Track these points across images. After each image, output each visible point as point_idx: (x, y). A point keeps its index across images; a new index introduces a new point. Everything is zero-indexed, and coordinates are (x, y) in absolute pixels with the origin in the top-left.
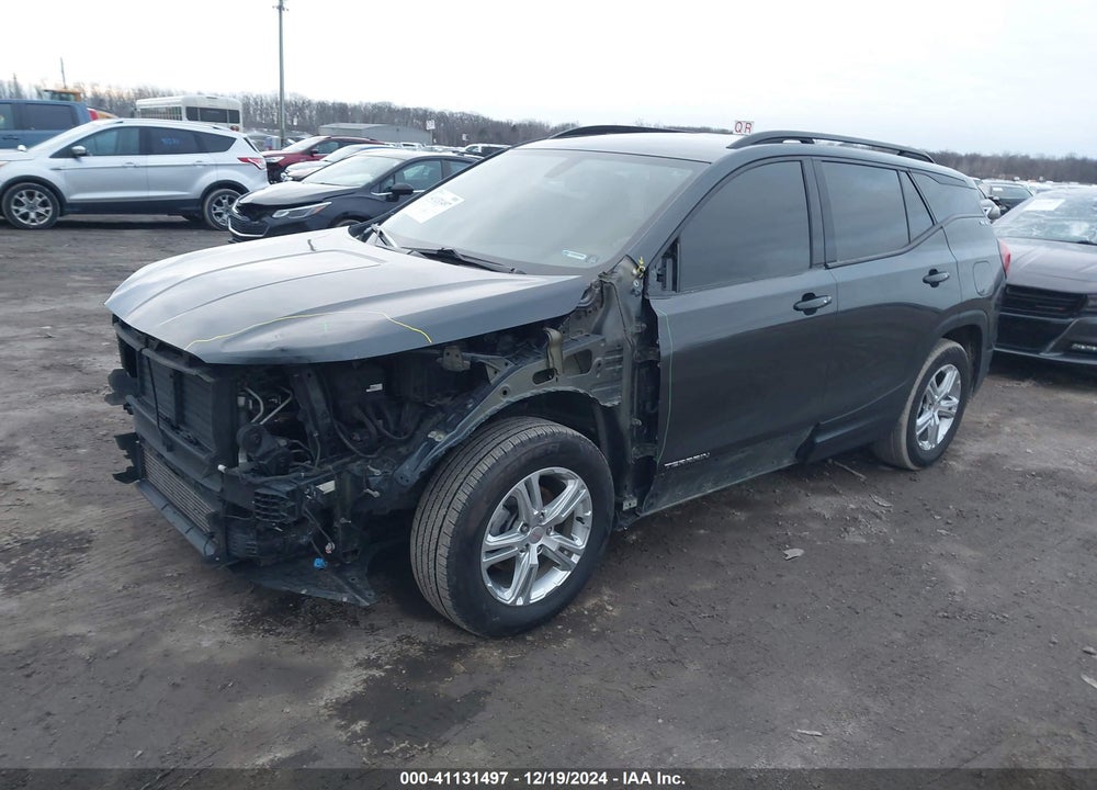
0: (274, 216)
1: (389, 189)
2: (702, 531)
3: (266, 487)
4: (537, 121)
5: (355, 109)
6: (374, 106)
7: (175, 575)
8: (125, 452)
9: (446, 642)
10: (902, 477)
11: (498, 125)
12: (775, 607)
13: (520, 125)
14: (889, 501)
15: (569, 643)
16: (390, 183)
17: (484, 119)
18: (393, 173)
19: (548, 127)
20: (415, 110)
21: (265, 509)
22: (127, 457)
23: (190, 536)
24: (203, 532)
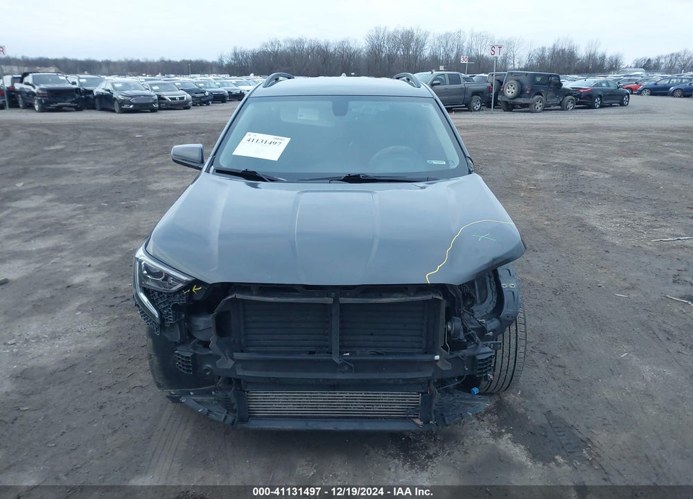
23: (368, 426)
24: (377, 418)
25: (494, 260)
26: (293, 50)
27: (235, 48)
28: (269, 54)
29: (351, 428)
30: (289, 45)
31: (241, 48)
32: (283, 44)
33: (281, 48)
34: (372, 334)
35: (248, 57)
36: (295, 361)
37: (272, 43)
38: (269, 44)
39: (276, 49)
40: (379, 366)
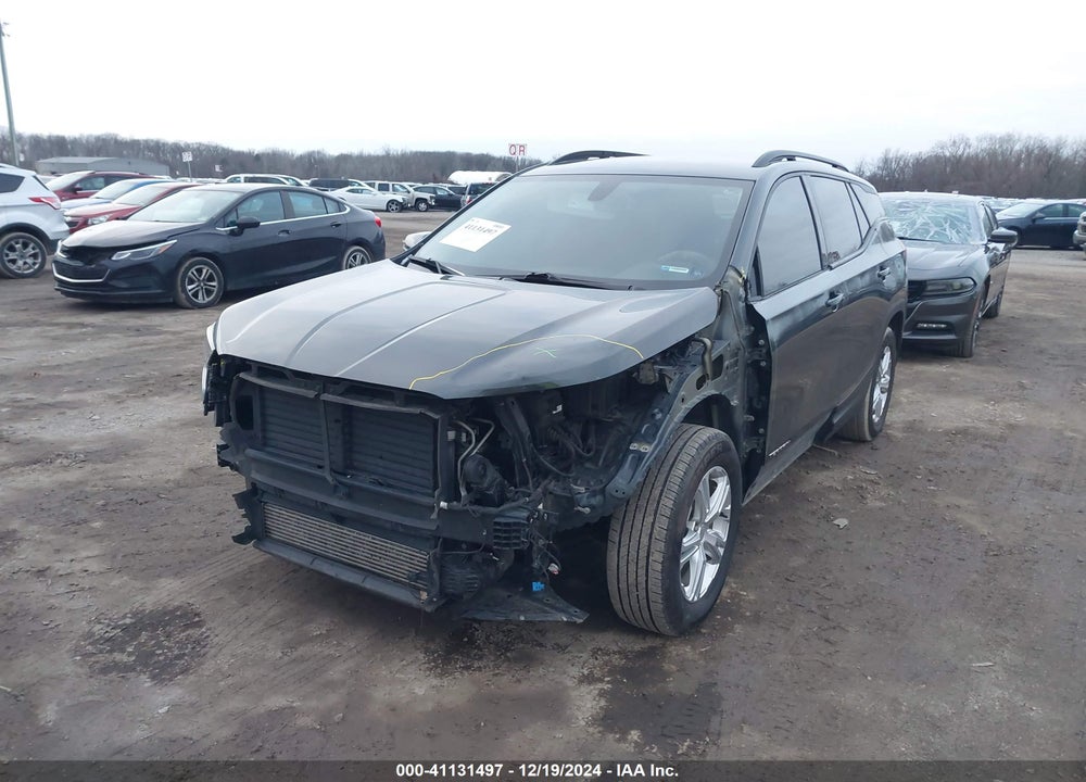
0: (114, 258)
1: (233, 223)
2: (757, 516)
3: (503, 516)
4: (281, 149)
5: (75, 142)
6: (98, 139)
7: (324, 632)
8: (243, 511)
9: (637, 647)
10: (866, 448)
11: (240, 155)
12: (868, 568)
13: (263, 154)
14: (875, 469)
15: (738, 628)
16: (232, 218)
17: (223, 149)
18: (234, 207)
19: (293, 155)
20: (146, 141)
21: (505, 538)
22: (244, 516)
23: (371, 585)
24: (388, 578)
25: (524, 379)
26: (992, 154)
27: (887, 151)
28: (947, 160)
29: (351, 581)
30: (985, 145)
31: (898, 151)
32: (974, 143)
33: (971, 151)
34: (381, 458)
35: (906, 165)
36: (299, 472)
37: (954, 142)
38: (949, 143)
39: (960, 153)
40: (377, 499)
